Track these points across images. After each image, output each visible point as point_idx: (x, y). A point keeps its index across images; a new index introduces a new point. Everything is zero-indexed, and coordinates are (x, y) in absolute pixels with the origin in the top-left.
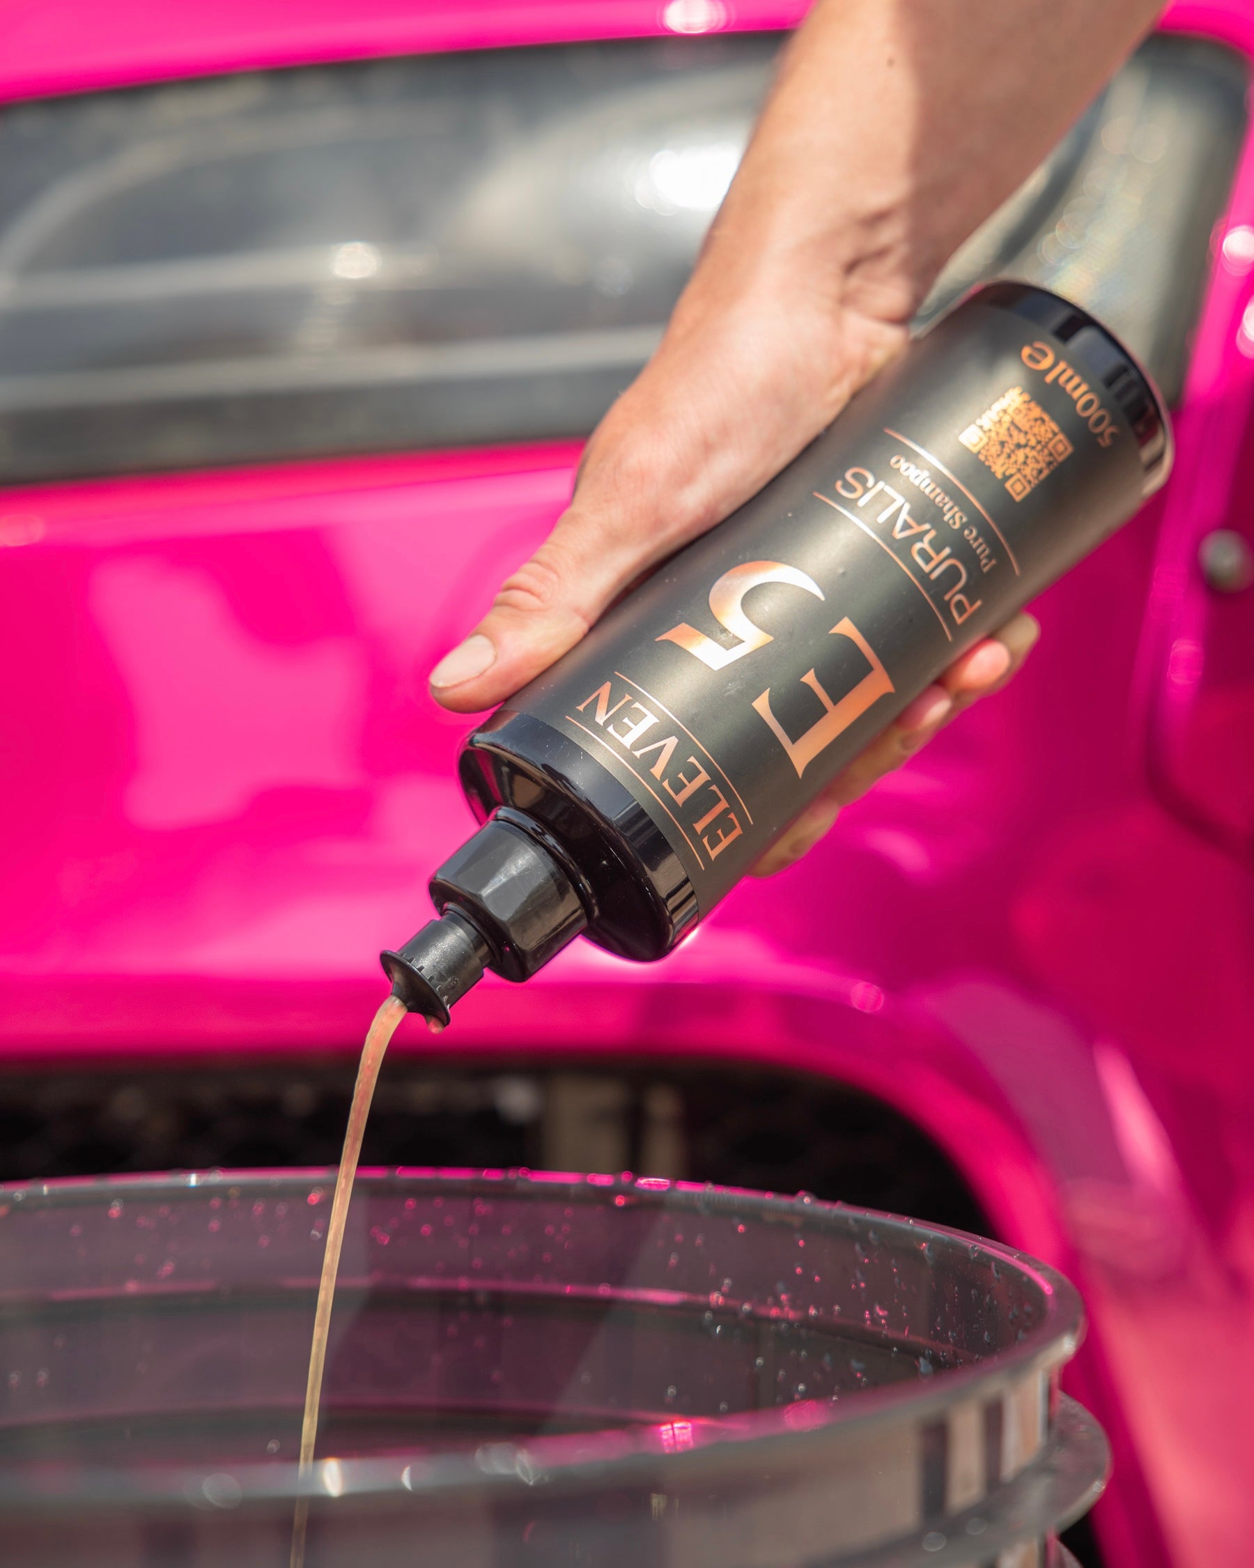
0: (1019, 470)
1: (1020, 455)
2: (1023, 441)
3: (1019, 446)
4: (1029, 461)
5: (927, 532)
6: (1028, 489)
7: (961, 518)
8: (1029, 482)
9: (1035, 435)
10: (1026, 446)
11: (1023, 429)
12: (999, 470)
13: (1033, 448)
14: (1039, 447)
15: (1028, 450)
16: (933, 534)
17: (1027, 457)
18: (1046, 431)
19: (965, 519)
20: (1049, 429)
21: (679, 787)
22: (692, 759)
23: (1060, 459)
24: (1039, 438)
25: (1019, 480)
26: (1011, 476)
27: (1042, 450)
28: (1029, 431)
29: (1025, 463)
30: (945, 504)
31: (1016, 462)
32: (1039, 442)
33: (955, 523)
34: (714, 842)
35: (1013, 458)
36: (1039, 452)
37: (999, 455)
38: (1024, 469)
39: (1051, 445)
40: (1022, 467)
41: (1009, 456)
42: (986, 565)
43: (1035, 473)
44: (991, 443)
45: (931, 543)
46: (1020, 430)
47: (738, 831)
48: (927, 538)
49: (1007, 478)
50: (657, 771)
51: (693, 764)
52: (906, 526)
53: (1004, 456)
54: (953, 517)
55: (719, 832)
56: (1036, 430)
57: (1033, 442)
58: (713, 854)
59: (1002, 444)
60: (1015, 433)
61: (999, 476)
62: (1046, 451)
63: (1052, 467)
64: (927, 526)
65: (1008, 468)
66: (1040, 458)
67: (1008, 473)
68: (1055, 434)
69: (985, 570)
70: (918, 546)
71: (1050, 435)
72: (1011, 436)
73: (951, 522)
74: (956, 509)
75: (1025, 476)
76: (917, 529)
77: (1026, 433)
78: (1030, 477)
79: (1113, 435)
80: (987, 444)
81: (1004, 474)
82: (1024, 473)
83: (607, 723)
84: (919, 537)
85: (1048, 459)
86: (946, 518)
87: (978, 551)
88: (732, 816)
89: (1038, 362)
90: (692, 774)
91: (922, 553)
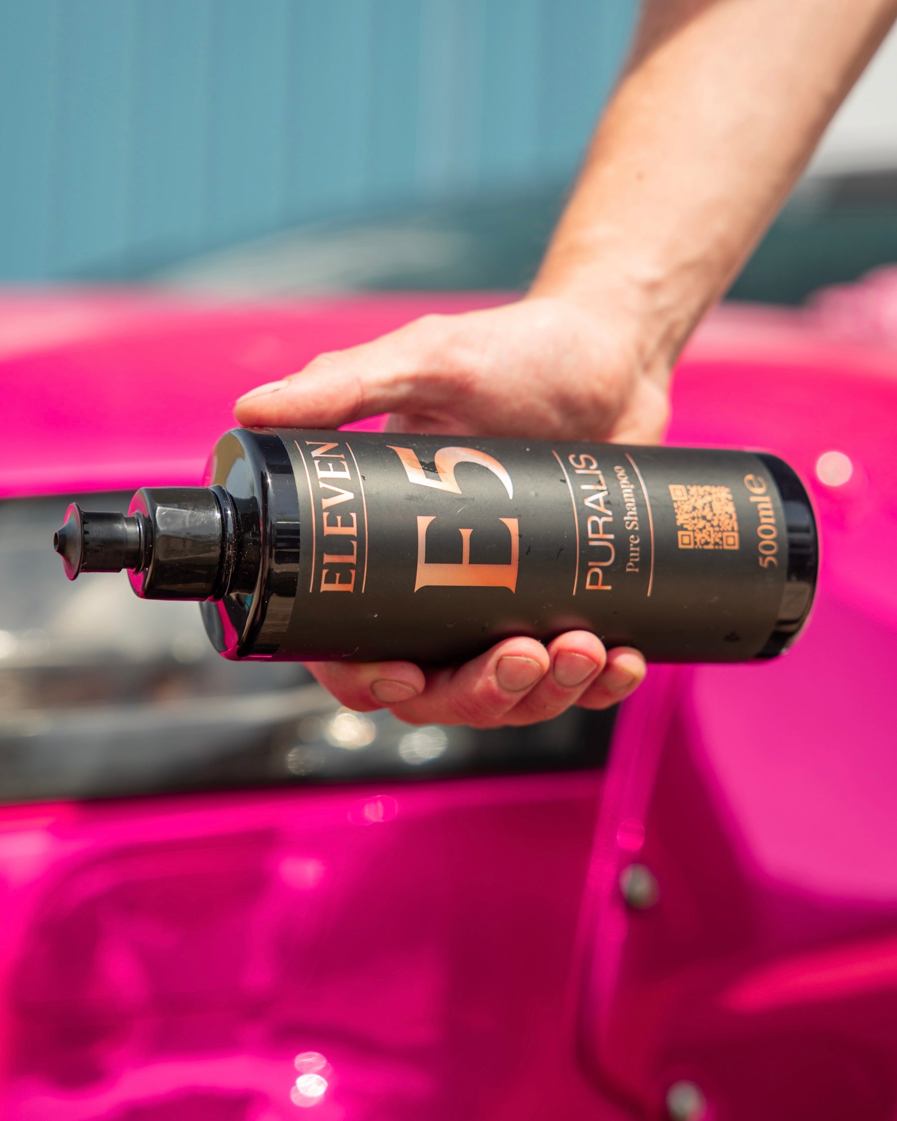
0: (694, 531)
1: (701, 523)
2: (709, 517)
3: (704, 518)
4: (704, 531)
5: (607, 516)
6: (691, 547)
7: (635, 526)
8: (695, 543)
9: (719, 520)
10: (709, 521)
11: (715, 511)
12: (680, 520)
13: (712, 526)
14: (717, 529)
15: (708, 525)
16: (610, 519)
17: (704, 527)
18: (729, 524)
19: (637, 529)
20: (731, 525)
21: (332, 523)
22: (354, 515)
23: (726, 547)
24: (721, 524)
25: (689, 536)
26: (686, 530)
27: (718, 532)
28: (717, 516)
29: (701, 530)
30: (631, 510)
31: (695, 525)
32: (719, 526)
33: (629, 525)
34: (330, 580)
35: (695, 521)
36: (715, 531)
37: (687, 512)
38: (698, 533)
39: (725, 534)
40: (697, 531)
41: (693, 518)
42: (630, 567)
43: (703, 541)
44: (688, 502)
45: (605, 523)
46: (712, 510)
47: (349, 588)
48: (604, 519)
49: (682, 528)
50: (327, 503)
51: (352, 518)
52: (596, 502)
53: (691, 515)
54: (631, 521)
55: (338, 575)
56: (722, 518)
57: (715, 523)
58: (325, 587)
59: (694, 508)
60: (707, 509)
61: (679, 523)
62: (720, 535)
63: (717, 547)
64: (610, 513)
65: (688, 524)
66: (713, 535)
67: (685, 526)
68: (733, 530)
69: (628, 570)
70: (595, 518)
71: (730, 528)
72: (704, 508)
73: (627, 523)
74: (636, 518)
75: (695, 538)
76: (602, 509)
77: (715, 515)
78: (697, 540)
79: (771, 563)
80: (685, 501)
81: (682, 525)
82: (696, 535)
83: (316, 458)
84: (601, 515)
85: (717, 540)
86: (625, 518)
87: (632, 554)
88: (353, 572)
89: (753, 486)
90: (347, 523)
91: (595, 524)
